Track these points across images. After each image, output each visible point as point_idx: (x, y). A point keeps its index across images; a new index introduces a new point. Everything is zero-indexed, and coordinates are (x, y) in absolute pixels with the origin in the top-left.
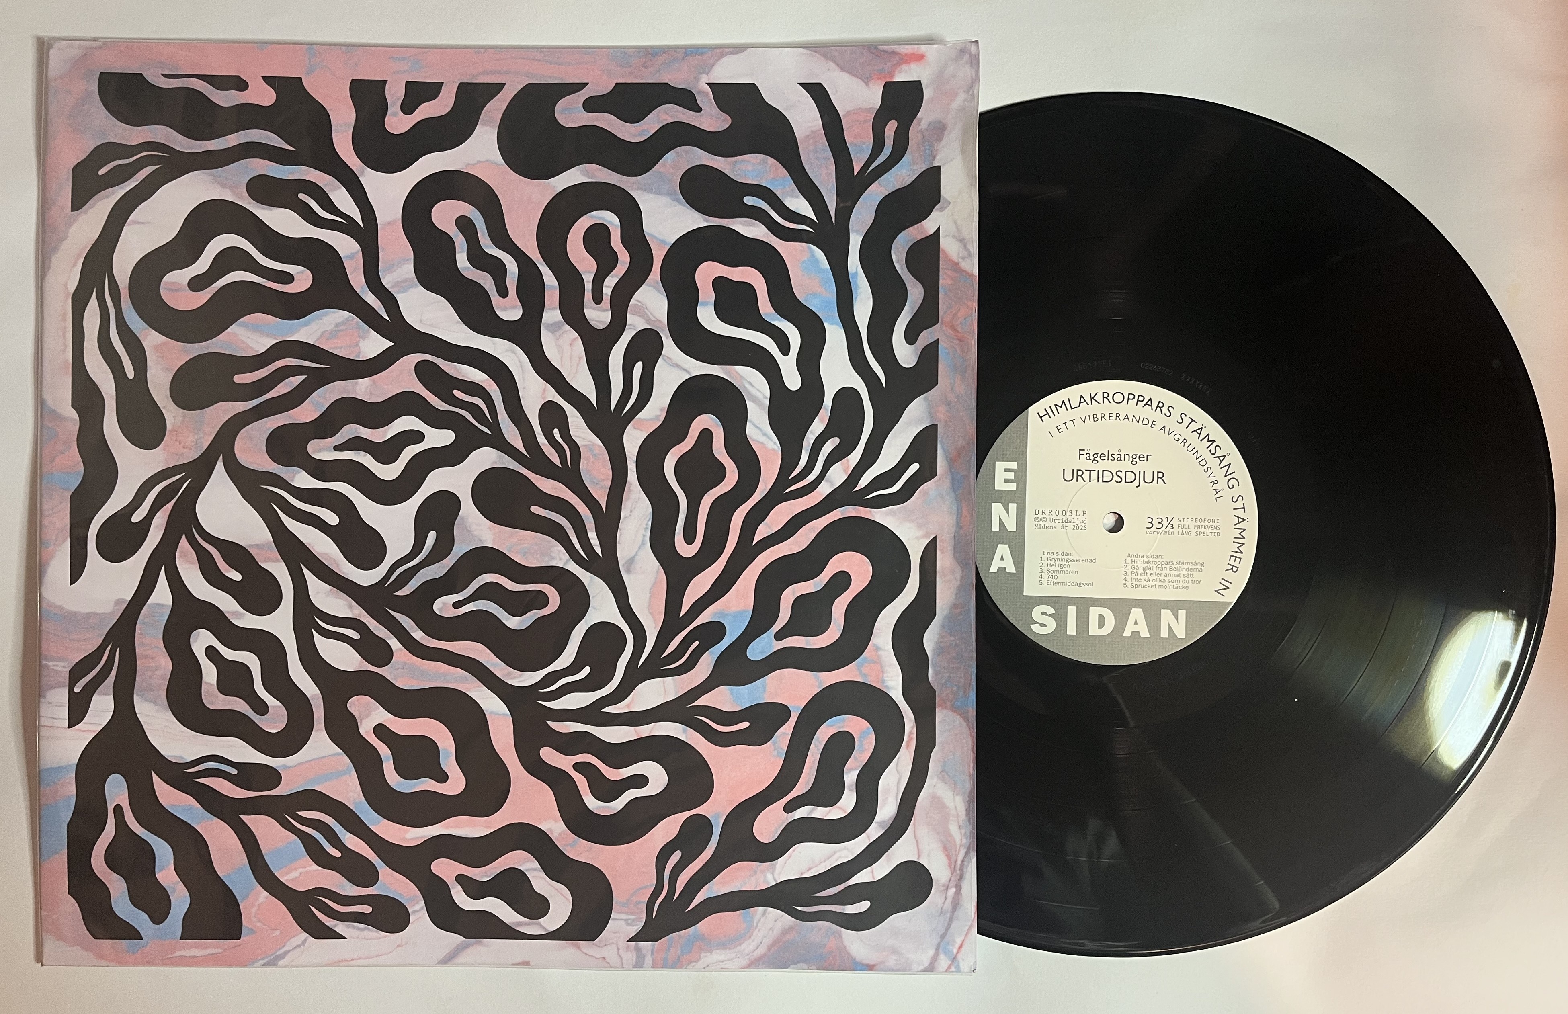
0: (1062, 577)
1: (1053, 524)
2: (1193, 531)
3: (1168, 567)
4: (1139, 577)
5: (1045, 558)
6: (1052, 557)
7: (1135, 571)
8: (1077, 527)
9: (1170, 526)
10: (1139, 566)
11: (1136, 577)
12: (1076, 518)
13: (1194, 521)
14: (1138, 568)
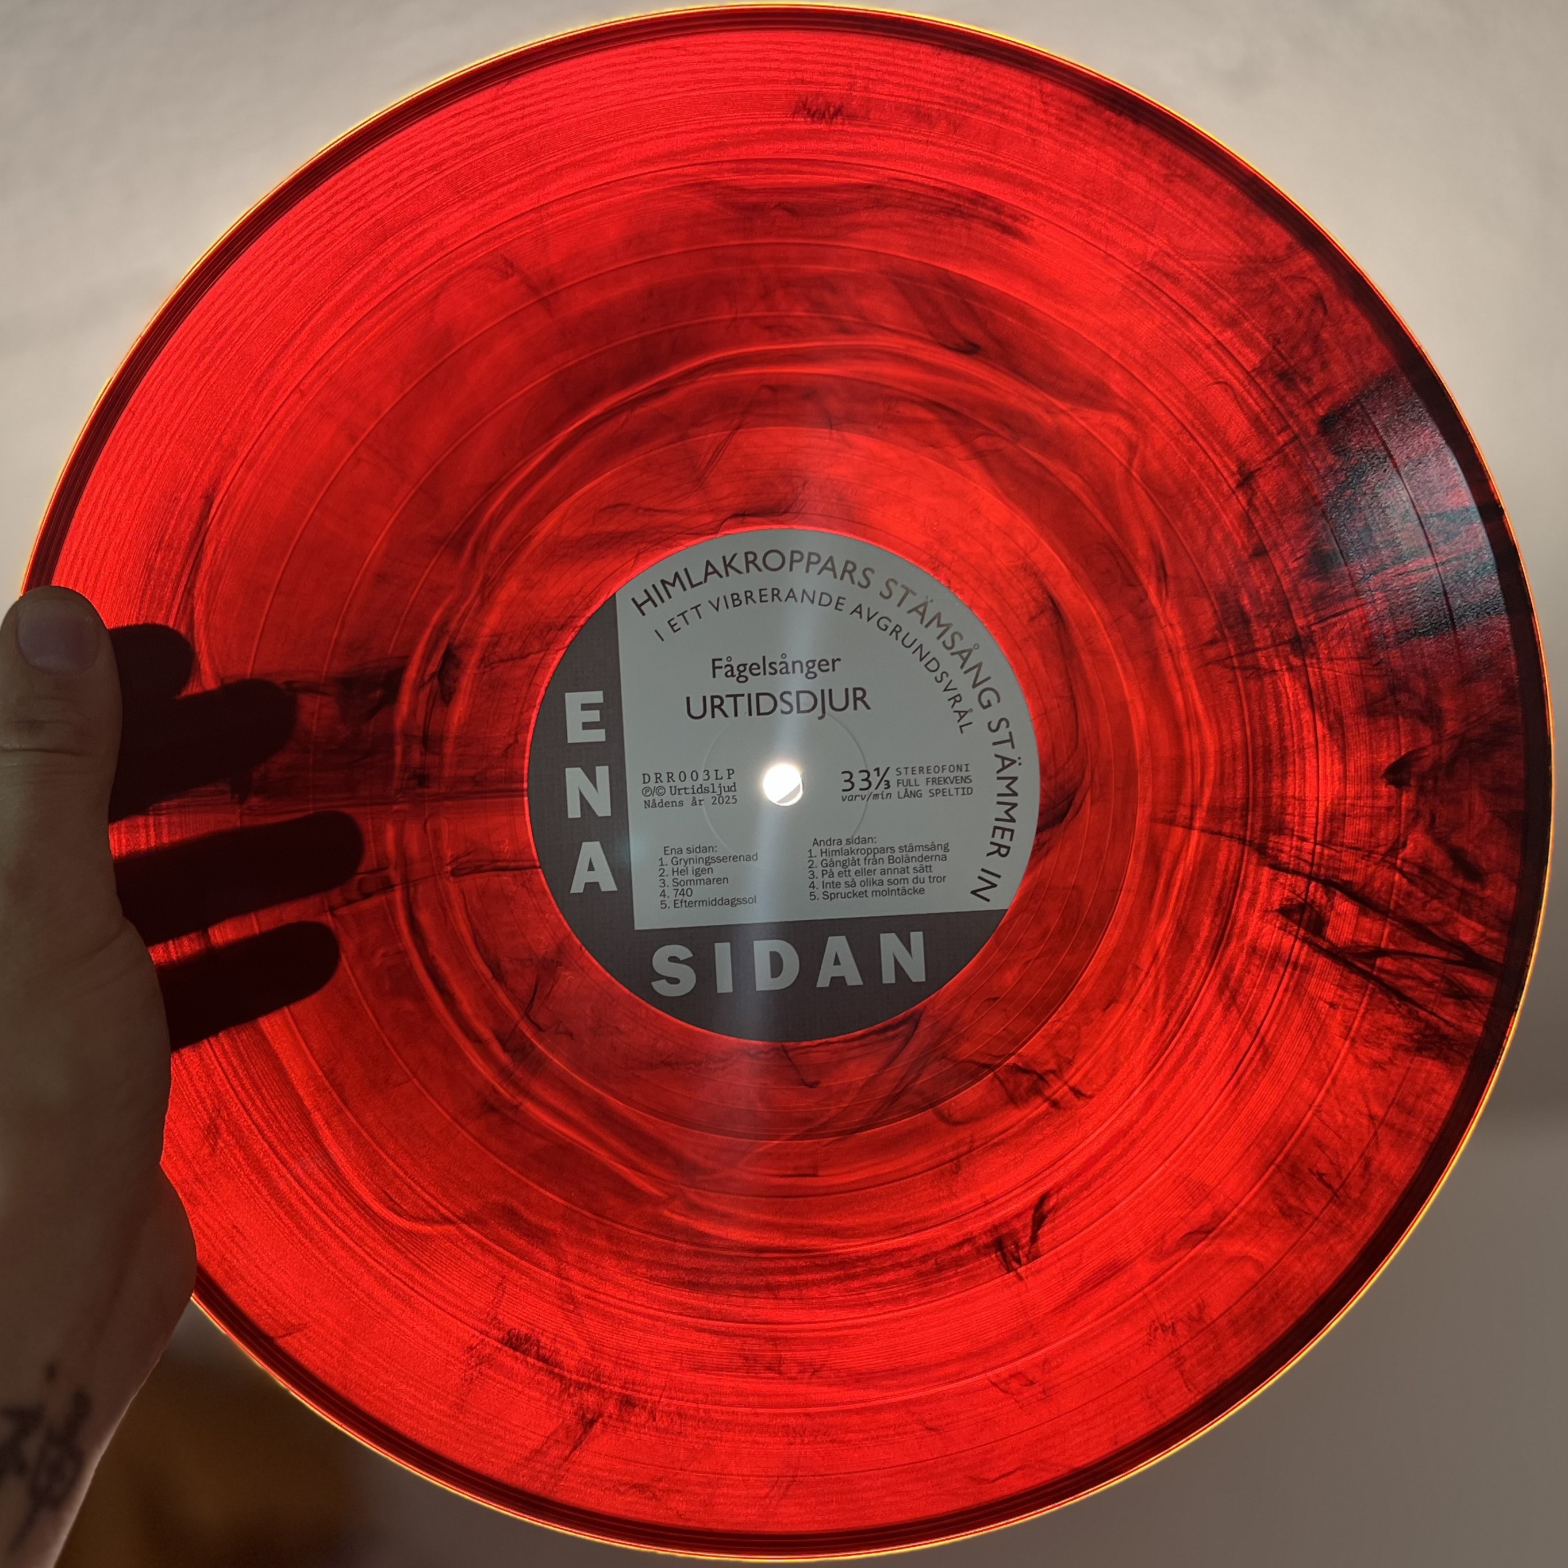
0: (700, 892)
1: (677, 798)
2: (925, 789)
3: (885, 856)
4: (836, 879)
5: (667, 860)
6: (679, 857)
7: (828, 869)
8: (718, 800)
9: (883, 783)
10: (834, 860)
11: (830, 880)
12: (717, 783)
13: (925, 770)
14: (833, 864)
